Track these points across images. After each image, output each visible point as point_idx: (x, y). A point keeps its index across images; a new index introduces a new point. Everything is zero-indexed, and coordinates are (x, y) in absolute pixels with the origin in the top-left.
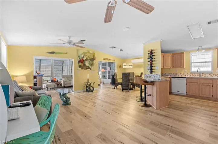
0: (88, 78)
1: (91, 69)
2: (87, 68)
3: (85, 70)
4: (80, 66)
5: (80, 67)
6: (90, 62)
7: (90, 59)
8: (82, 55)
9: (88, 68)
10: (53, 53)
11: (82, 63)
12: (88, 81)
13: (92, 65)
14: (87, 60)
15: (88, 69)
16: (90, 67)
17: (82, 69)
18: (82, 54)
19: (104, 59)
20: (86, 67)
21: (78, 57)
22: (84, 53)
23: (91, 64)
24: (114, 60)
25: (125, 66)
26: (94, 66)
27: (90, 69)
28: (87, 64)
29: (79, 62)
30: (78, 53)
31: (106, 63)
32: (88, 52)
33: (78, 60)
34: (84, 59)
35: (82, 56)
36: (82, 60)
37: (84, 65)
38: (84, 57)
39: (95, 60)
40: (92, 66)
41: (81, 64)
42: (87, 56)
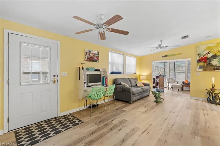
2: (215, 68)
3: (210, 71)
4: (200, 66)
8: (203, 51)
9: (217, 68)
10: (166, 56)
11: (204, 62)
12: (213, 88)
14: (214, 57)
15: (216, 71)
17: (205, 70)
18: (205, 50)
20: (212, 68)
21: (197, 55)
22: (209, 48)
28: (215, 62)
29: (199, 61)
30: (198, 50)
32: (219, 44)
33: (198, 58)
34: (209, 56)
35: (205, 53)
36: (205, 58)
37: (209, 64)
38: (208, 53)
41: (202, 64)
42: (214, 51)
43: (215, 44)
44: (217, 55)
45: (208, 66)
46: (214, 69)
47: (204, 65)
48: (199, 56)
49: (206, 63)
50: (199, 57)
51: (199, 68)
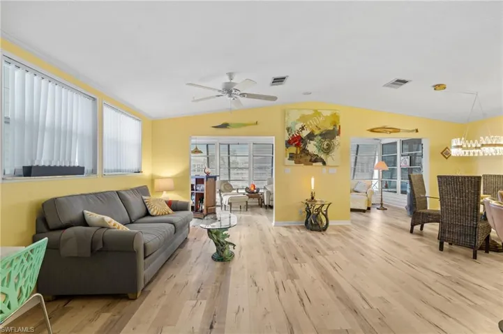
0: (313, 188)
1: (324, 163)
2: (313, 159)
3: (306, 164)
4: (290, 154)
5: (292, 157)
6: (321, 142)
7: (321, 135)
8: (296, 123)
9: (315, 159)
10: (225, 126)
11: (297, 145)
12: (313, 198)
13: (328, 150)
14: (311, 136)
15: (314, 164)
16: (323, 156)
17: (298, 162)
18: (298, 120)
19: (372, 131)
20: (309, 158)
21: (286, 131)
22: (303, 118)
23: (325, 147)
24: (417, 131)
25: (458, 147)
26: (336, 154)
27: (321, 164)
28: (312, 147)
29: (289, 143)
30: (286, 119)
31: (395, 143)
32: (317, 113)
33: (287, 137)
34: (304, 134)
35: (298, 127)
36: (298, 137)
37: (304, 151)
38: (303, 128)
39: (339, 133)
40: (328, 153)
41: (293, 149)
42: (311, 125)
43: (311, 113)
44: (316, 134)
45: (302, 155)
46: (310, 161)
47: (297, 152)
48: (288, 131)
49: (300, 148)
50: (289, 135)
51: (289, 159)
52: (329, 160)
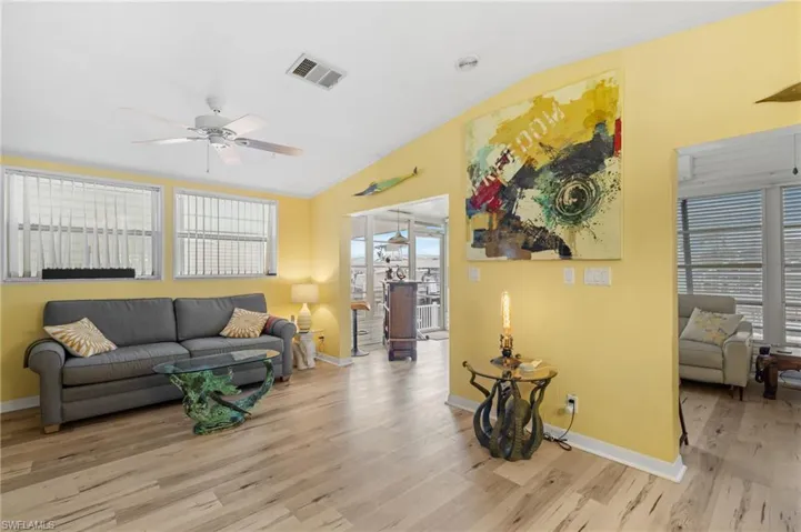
0: (507, 324)
1: (565, 253)
2: (532, 241)
4: (476, 231)
5: (480, 239)
6: (554, 187)
7: (553, 166)
8: (487, 151)
9: (537, 241)
10: (372, 189)
11: (492, 209)
12: (507, 353)
13: (578, 209)
14: (526, 177)
15: (535, 255)
16: (561, 231)
17: (494, 252)
18: (492, 141)
20: (520, 238)
21: (468, 175)
22: (506, 130)
23: (568, 200)
26: (605, 218)
27: (554, 254)
28: (529, 208)
29: (473, 205)
30: (468, 145)
32: (542, 105)
33: (469, 190)
34: (508, 173)
35: (494, 158)
36: (493, 184)
37: (510, 221)
38: (504, 160)
39: (614, 146)
40: (577, 221)
41: (482, 220)
42: (525, 142)
44: (538, 167)
45: (504, 232)
46: (526, 246)
47: (491, 224)
48: (471, 175)
49: (499, 212)
50: (474, 183)
51: (473, 246)
52: (580, 241)
